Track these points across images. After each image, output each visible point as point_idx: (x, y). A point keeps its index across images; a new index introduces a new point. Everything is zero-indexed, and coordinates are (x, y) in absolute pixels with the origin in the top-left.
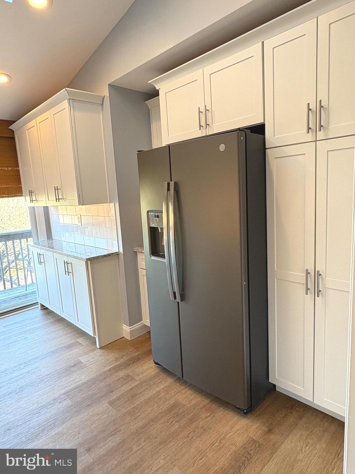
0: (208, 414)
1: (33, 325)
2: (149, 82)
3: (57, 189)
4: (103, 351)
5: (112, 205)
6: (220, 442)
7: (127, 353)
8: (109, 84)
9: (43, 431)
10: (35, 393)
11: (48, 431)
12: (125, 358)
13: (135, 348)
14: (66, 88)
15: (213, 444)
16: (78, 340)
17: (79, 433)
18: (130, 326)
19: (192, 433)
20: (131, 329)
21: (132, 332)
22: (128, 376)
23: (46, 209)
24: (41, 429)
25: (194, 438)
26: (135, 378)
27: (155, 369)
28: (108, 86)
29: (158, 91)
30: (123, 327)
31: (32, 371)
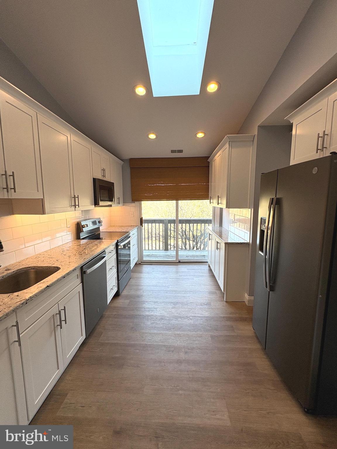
0: (272, 388)
1: (200, 273)
2: (285, 119)
3: (218, 197)
4: (227, 304)
5: (250, 210)
6: (268, 413)
7: (240, 313)
8: (258, 126)
9: (173, 328)
10: (181, 308)
11: (175, 330)
12: (237, 315)
13: (247, 312)
14: (227, 135)
15: (261, 410)
16: (216, 291)
17: (187, 341)
18: (249, 296)
19: (250, 390)
20: (250, 299)
21: (249, 301)
22: (232, 327)
23: (221, 209)
24: (173, 327)
25: (249, 394)
26: (235, 330)
27: (253, 332)
28: (257, 127)
29: (292, 124)
30: (245, 295)
31: (186, 297)
